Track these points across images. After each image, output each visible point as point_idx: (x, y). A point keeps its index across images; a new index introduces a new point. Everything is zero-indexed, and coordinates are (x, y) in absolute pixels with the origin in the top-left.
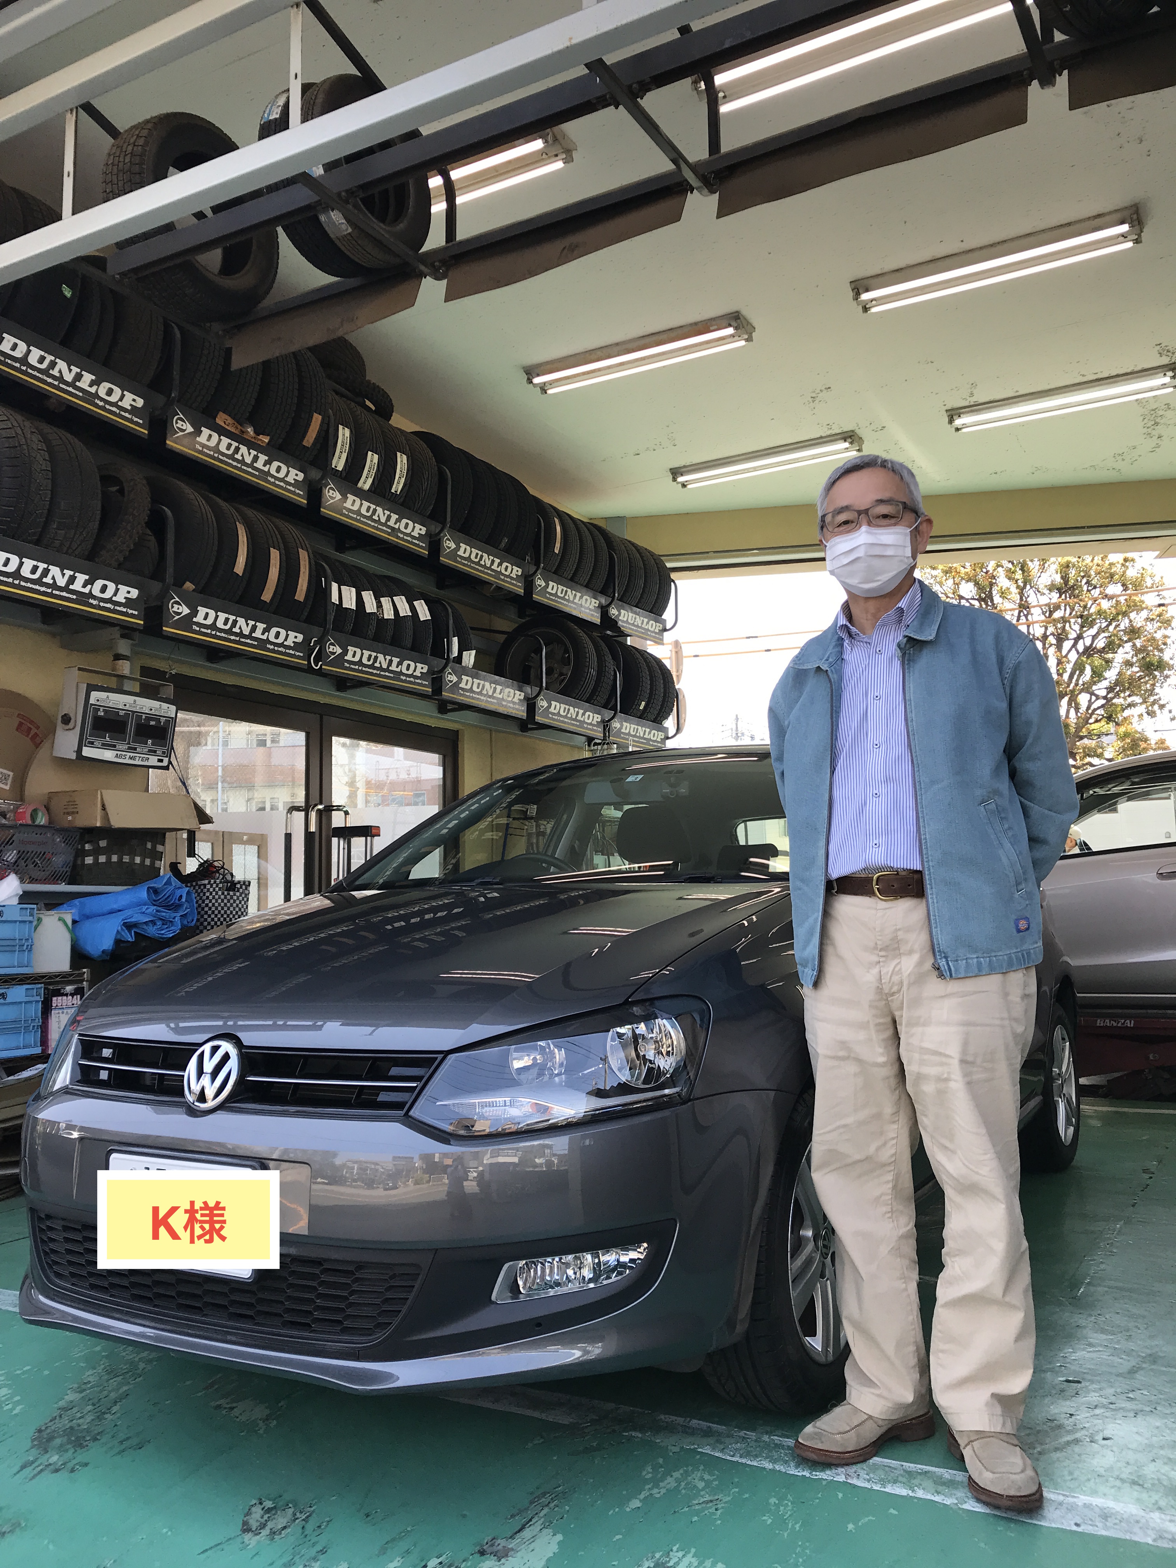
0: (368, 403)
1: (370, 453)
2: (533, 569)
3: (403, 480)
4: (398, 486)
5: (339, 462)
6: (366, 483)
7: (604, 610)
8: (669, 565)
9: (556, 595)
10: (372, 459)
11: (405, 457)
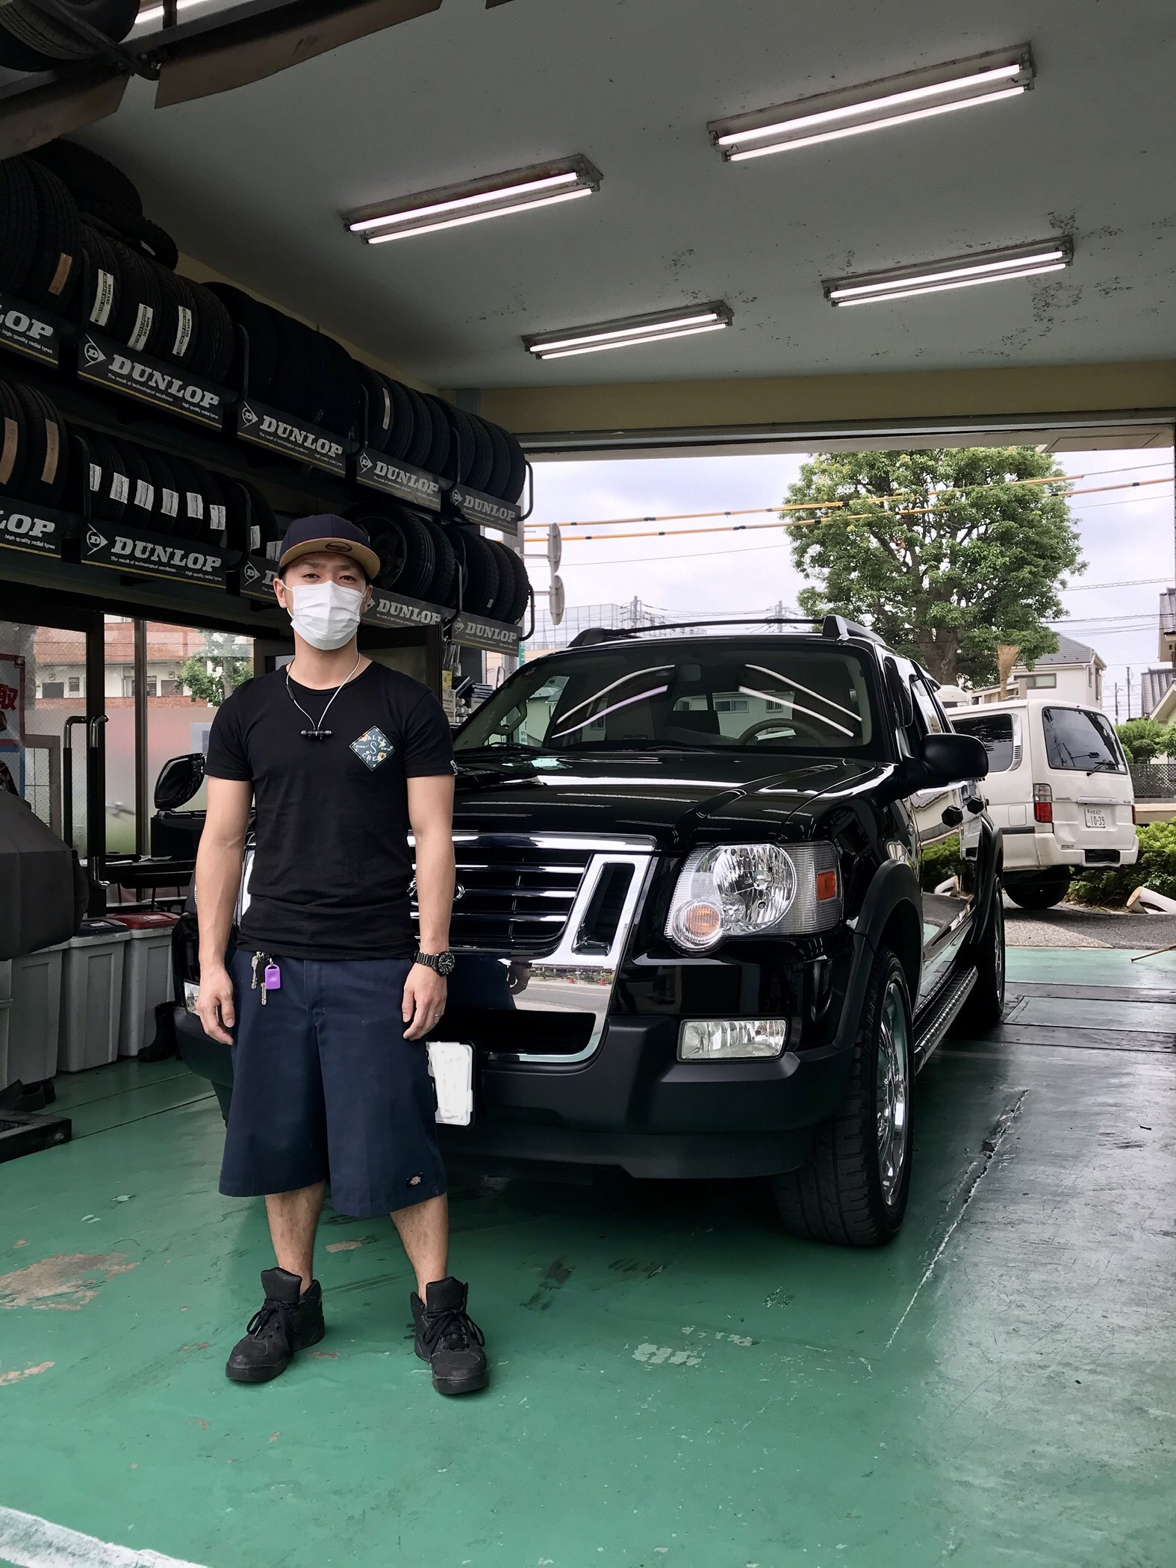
0: (144, 245)
1: (141, 306)
2: (356, 447)
3: (187, 340)
4: (181, 346)
5: (101, 314)
6: (138, 340)
7: (445, 495)
8: (523, 445)
9: (385, 477)
10: (145, 313)
11: (189, 313)
